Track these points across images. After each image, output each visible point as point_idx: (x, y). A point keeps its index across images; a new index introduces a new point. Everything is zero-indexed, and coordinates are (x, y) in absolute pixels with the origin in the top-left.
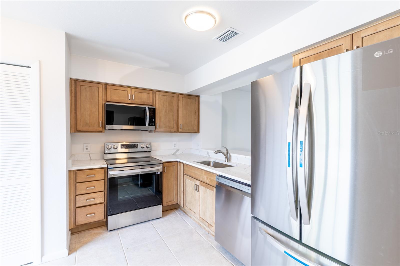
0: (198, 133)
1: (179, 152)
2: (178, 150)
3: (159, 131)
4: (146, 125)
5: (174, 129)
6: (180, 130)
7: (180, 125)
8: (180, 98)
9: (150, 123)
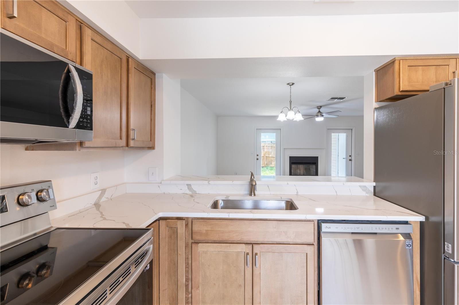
0: (153, 149)
3: (92, 146)
4: (70, 127)
5: (121, 140)
6: (132, 143)
7: (131, 131)
8: (130, 66)
9: (81, 120)
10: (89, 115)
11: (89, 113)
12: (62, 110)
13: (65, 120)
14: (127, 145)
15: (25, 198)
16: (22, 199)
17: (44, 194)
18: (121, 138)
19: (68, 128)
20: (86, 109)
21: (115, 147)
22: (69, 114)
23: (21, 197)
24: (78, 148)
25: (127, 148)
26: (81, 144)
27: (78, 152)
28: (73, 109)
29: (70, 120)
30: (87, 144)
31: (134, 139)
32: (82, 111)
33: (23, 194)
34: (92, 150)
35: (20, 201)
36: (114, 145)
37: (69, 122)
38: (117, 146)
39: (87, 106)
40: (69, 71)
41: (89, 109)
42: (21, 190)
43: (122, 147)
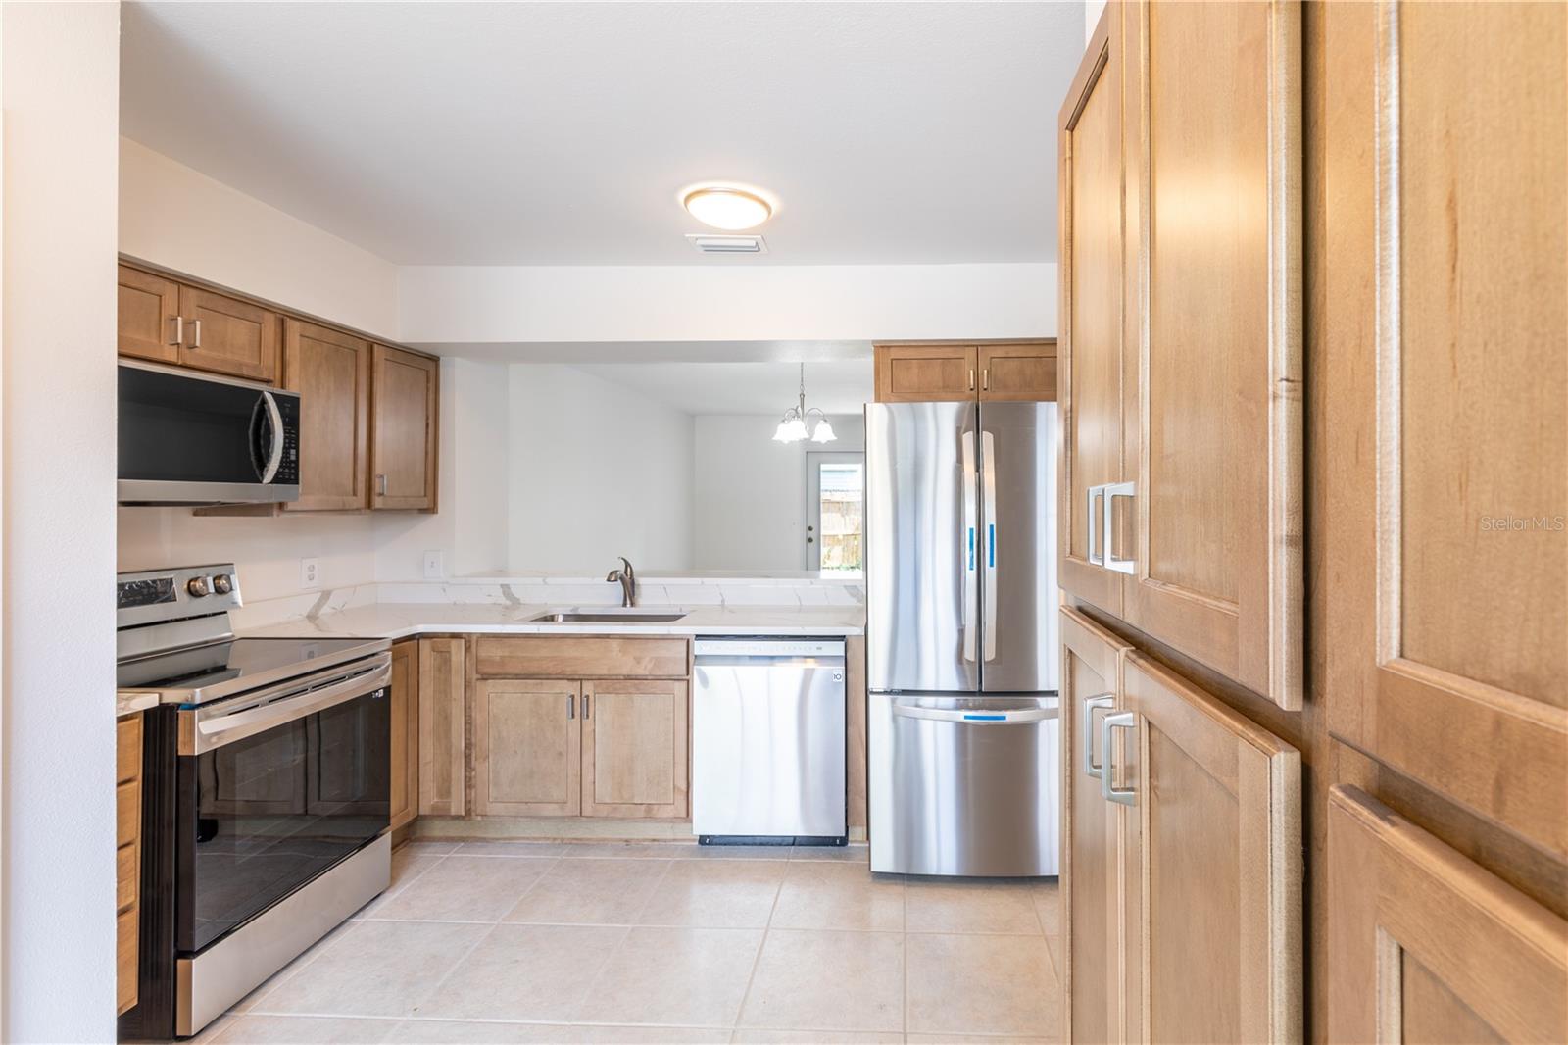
0: (434, 513)
1: (333, 602)
2: (326, 595)
3: (299, 508)
4: (265, 481)
5: (354, 498)
6: (378, 502)
7: (377, 480)
8: (376, 360)
9: (281, 470)
10: (292, 461)
11: (293, 458)
12: (253, 458)
13: (257, 472)
14: (369, 504)
15: (199, 585)
16: (195, 586)
17: (223, 582)
18: (355, 494)
19: (261, 483)
20: (289, 453)
21: (343, 510)
22: (262, 462)
23: (192, 584)
24: (275, 512)
25: (368, 511)
26: (281, 506)
27: (277, 518)
28: (268, 456)
29: (264, 473)
30: (290, 506)
31: (381, 494)
32: (283, 458)
33: (196, 580)
34: (299, 515)
35: (192, 589)
36: (341, 507)
37: (262, 475)
38: (347, 507)
39: (291, 448)
40: (264, 402)
41: (293, 452)
42: (192, 574)
43: (357, 509)
